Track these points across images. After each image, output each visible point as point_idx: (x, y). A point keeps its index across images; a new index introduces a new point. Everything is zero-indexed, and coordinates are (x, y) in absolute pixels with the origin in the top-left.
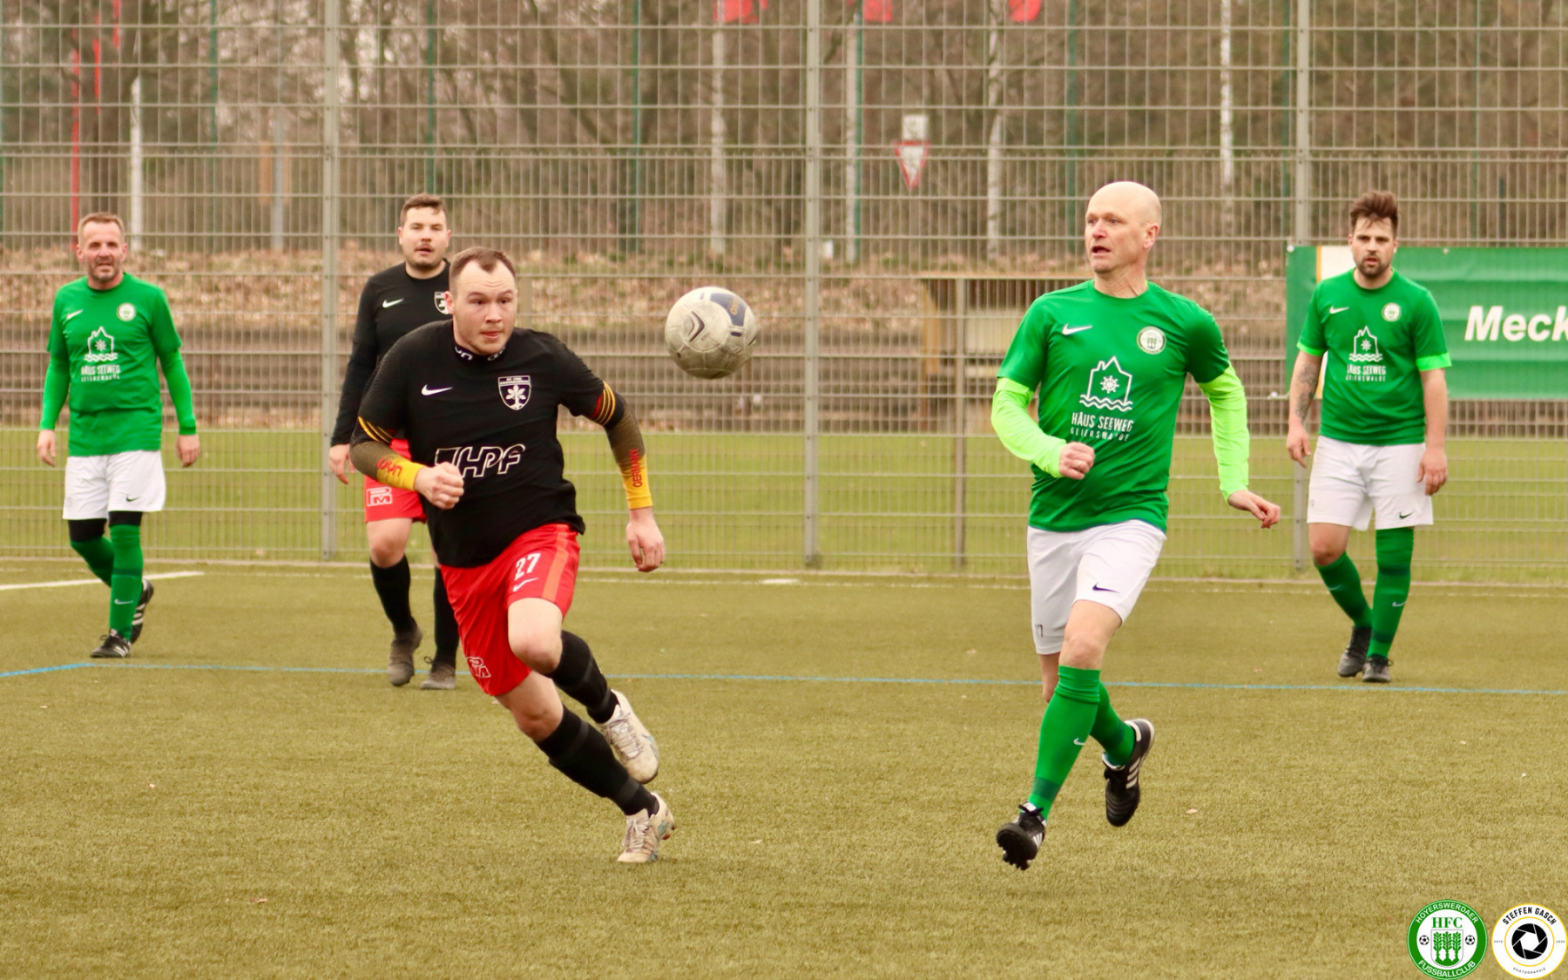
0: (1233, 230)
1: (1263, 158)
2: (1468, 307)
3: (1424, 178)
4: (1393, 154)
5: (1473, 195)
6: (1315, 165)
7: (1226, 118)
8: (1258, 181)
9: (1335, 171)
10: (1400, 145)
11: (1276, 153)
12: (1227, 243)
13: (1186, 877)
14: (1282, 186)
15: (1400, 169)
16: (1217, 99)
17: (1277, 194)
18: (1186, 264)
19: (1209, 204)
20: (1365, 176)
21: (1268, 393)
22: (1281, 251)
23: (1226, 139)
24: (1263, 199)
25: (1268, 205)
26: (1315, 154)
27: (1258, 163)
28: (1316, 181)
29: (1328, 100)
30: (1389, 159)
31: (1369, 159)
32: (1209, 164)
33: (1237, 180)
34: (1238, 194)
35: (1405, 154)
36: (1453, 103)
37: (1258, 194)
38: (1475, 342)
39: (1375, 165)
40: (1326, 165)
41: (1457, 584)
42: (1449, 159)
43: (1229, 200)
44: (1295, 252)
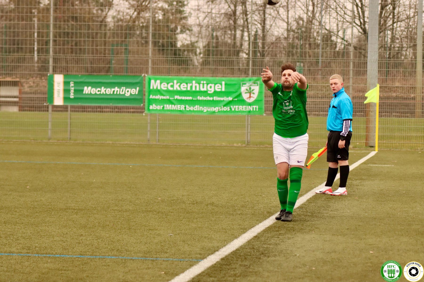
0: (37, 71)
1: (43, 57)
2: (84, 87)
3: (75, 61)
4: (70, 56)
5: (85, 64)
6: (54, 58)
7: (36, 48)
8: (42, 61)
9: (58, 59)
10: (71, 54)
11: (46, 56)
12: (36, 74)
13: (27, 200)
14: (47, 62)
15: (71, 59)
16: (34, 45)
17: (46, 64)
18: (27, 78)
19: (32, 66)
20: (64, 60)
21: (44, 104)
22: (46, 75)
23: (36, 53)
24: (43, 65)
25: (44, 66)
26: (54, 56)
27: (42, 58)
28: (54, 61)
29: (56, 45)
30: (68, 57)
31: (65, 57)
32: (32, 58)
33: (38, 61)
34: (38, 64)
35: (72, 56)
36: (81, 46)
37: (42, 64)
38: (85, 94)
39: (66, 58)
40: (56, 58)
41: (81, 142)
42: (80, 57)
43: (36, 65)
44: (50, 76)
